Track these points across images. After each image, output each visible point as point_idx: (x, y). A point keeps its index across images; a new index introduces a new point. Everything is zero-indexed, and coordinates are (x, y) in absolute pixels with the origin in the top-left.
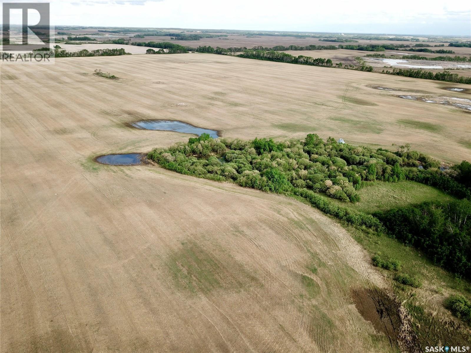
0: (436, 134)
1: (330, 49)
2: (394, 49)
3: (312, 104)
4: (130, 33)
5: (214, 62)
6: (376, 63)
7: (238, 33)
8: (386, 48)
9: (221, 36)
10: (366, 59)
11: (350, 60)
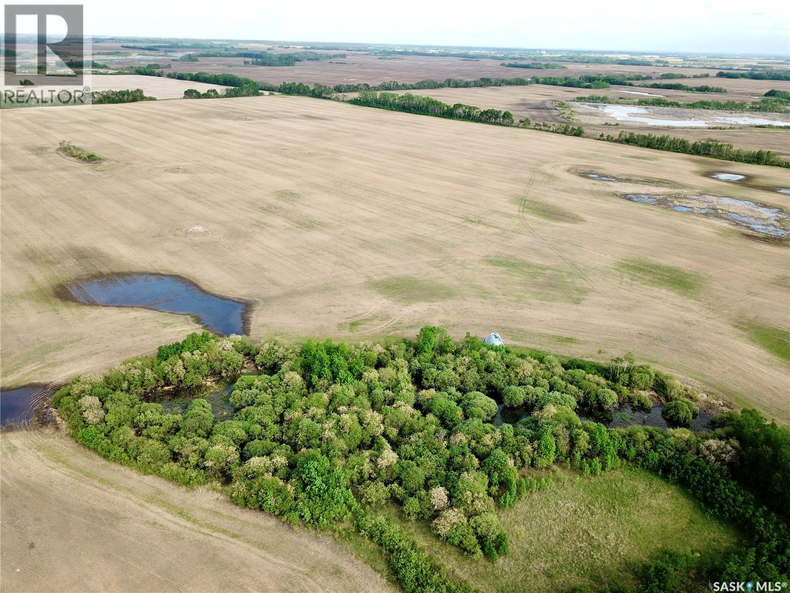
0: (692, 301)
1: (517, 85)
2: (625, 84)
3: (458, 221)
4: (176, 52)
5: (303, 116)
6: (591, 114)
7: (366, 51)
8: (612, 81)
9: (335, 56)
10: (575, 107)
11: (547, 109)
